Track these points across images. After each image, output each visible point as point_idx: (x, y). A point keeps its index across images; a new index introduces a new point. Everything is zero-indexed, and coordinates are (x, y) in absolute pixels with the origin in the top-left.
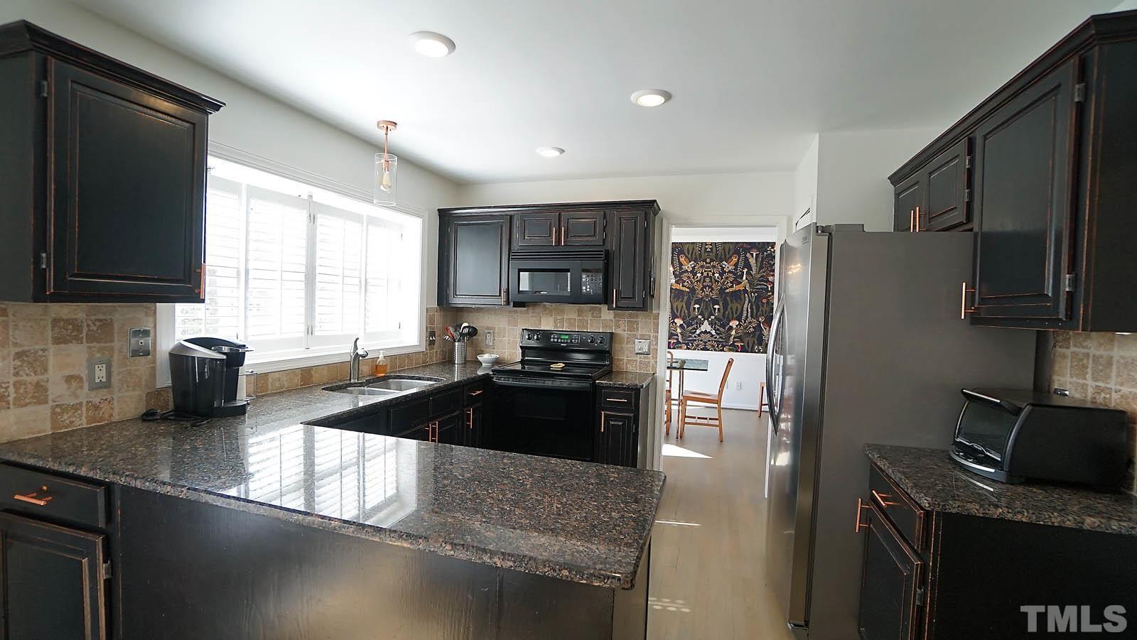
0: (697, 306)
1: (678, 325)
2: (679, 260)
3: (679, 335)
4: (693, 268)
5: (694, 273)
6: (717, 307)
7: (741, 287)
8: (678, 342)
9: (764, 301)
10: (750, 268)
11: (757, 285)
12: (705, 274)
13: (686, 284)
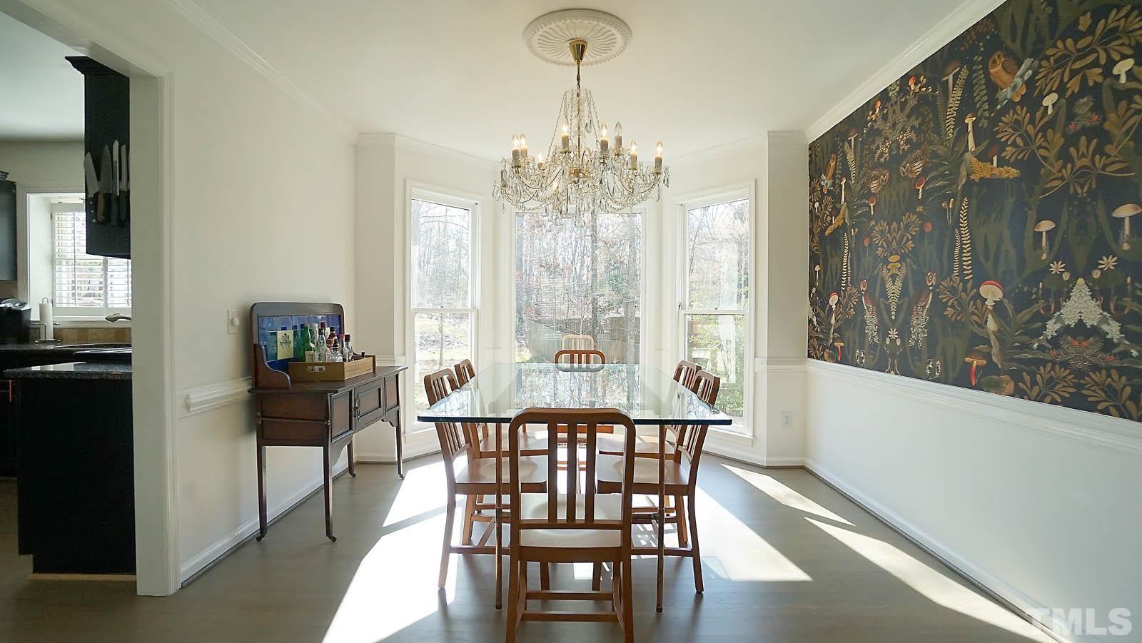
0: (1046, 226)
1: (989, 303)
2: (987, 74)
3: (993, 339)
4: (1030, 83)
5: (1032, 100)
8: (990, 368)
12: (1074, 85)
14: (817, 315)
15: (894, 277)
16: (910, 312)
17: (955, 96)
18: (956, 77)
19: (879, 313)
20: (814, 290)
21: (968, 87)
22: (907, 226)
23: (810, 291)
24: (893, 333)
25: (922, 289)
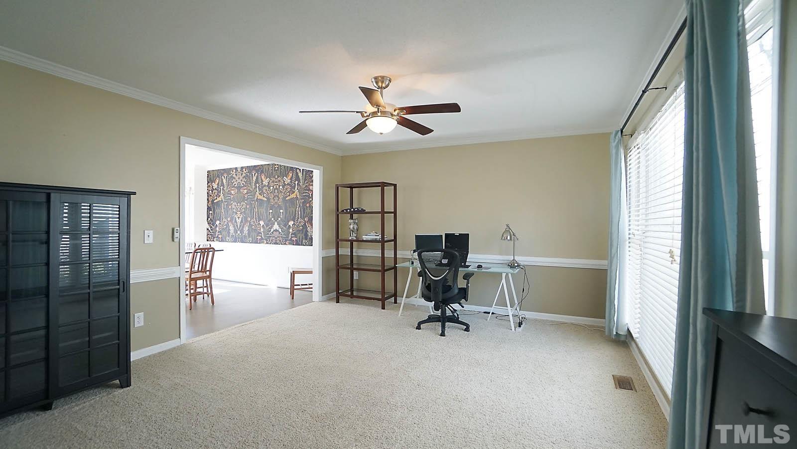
0: (271, 211)
1: (261, 225)
2: (261, 176)
3: (262, 233)
4: (269, 183)
6: (281, 211)
7: (293, 196)
8: (262, 239)
9: (308, 205)
10: (299, 181)
11: (304, 193)
12: (275, 187)
13: (265, 195)
14: (211, 227)
15: (239, 218)
16: (243, 227)
17: (255, 178)
18: (255, 174)
19: (234, 227)
20: (209, 219)
21: (257, 178)
22: (243, 205)
23: (207, 220)
24: (239, 232)
25: (246, 221)
